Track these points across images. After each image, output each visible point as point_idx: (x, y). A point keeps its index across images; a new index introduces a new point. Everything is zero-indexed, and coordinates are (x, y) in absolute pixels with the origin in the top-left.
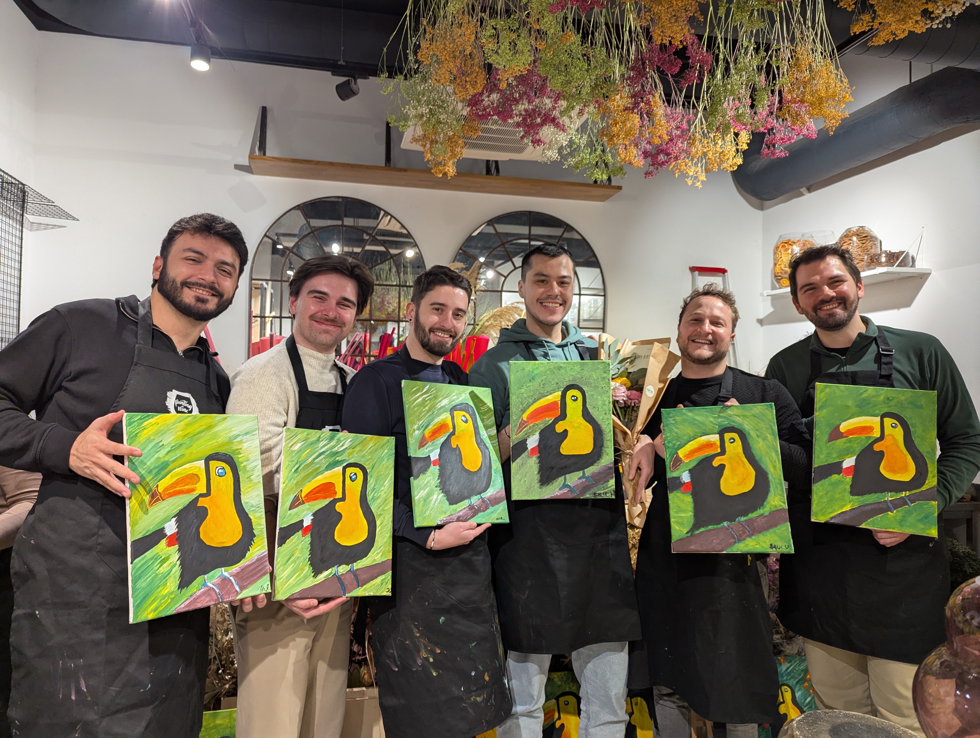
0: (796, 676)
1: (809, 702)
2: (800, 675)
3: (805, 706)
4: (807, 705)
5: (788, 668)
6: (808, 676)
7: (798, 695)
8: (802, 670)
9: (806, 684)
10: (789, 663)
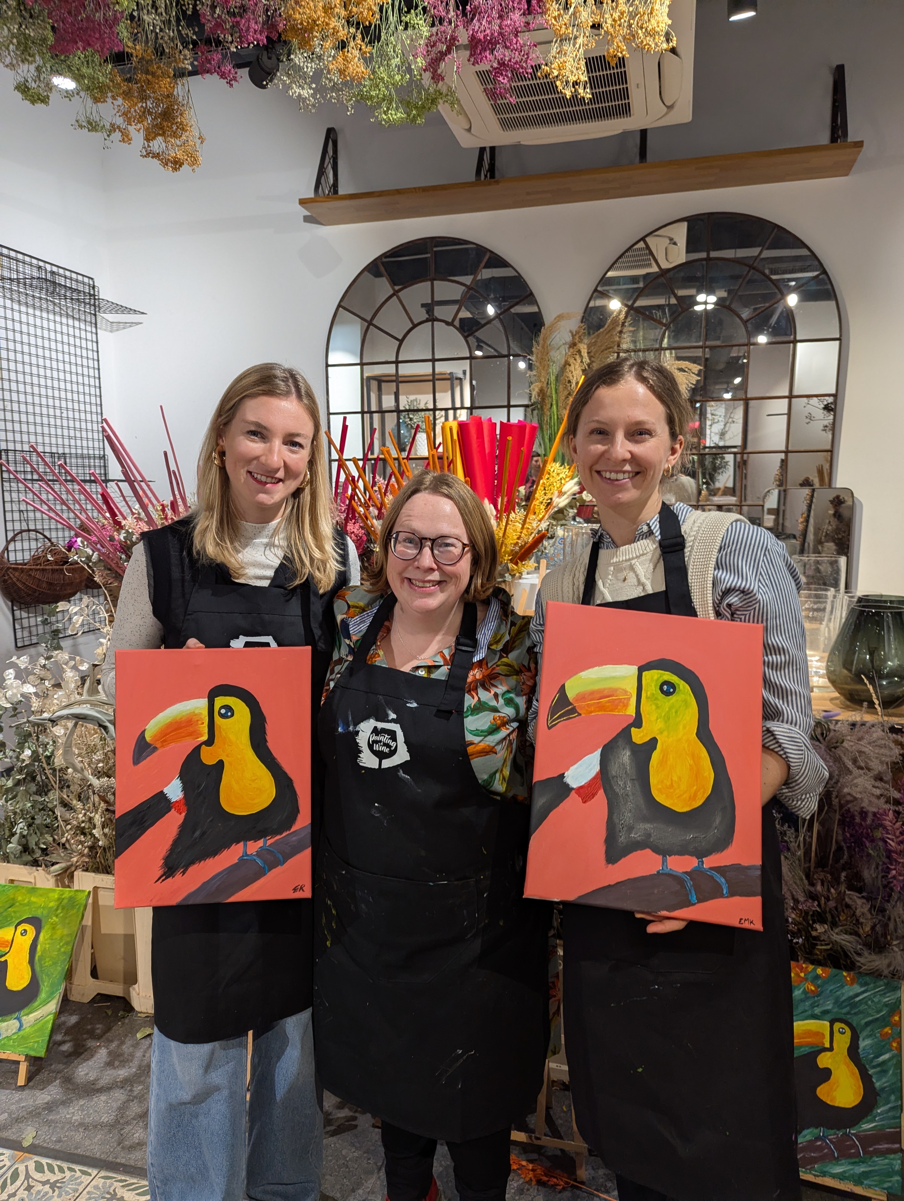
0: (870, 1011)
1: (884, 1063)
2: (878, 1012)
3: (874, 1067)
4: (879, 1065)
5: (857, 995)
6: (897, 1018)
7: (864, 1043)
8: (886, 1005)
9: (887, 1030)
10: (862, 985)
